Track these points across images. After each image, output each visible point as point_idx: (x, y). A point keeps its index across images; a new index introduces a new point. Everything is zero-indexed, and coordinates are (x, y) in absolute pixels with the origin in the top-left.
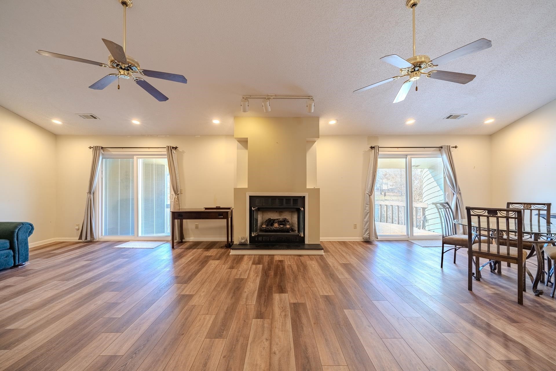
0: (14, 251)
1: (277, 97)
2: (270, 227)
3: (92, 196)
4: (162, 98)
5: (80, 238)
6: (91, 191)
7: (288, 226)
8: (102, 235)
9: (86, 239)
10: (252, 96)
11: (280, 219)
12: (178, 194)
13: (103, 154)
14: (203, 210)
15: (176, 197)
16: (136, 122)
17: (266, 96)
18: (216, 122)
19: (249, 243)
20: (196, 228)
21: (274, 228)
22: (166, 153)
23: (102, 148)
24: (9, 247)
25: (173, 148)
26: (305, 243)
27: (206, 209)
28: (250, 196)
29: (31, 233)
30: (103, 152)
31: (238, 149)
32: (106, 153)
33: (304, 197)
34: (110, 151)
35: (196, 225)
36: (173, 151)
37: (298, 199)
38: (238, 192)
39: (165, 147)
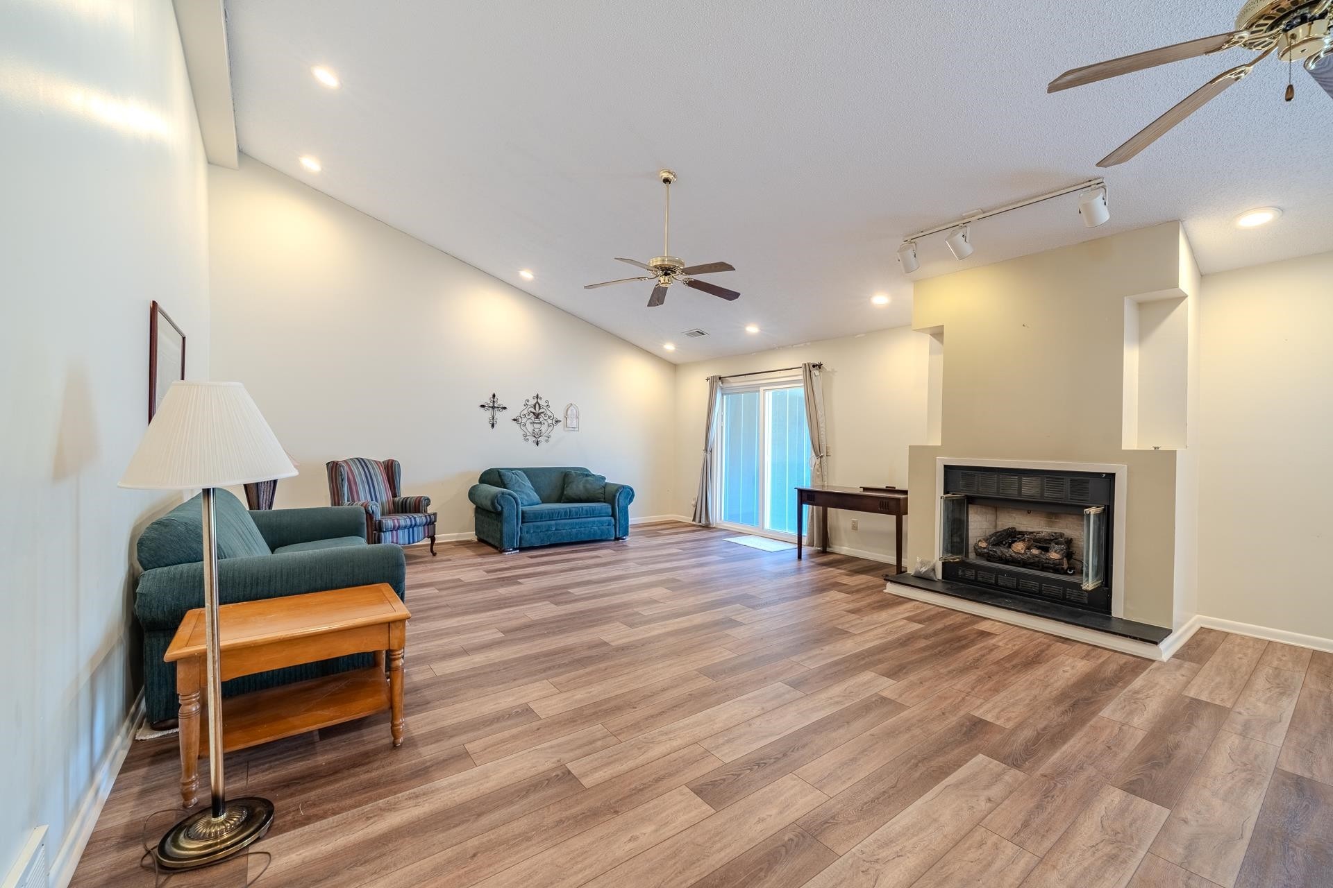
0: (615, 519)
1: (987, 214)
2: (1001, 550)
3: (709, 455)
4: (731, 295)
5: (694, 520)
6: (708, 449)
7: (1054, 555)
8: (721, 519)
9: (700, 522)
10: (926, 230)
11: (1038, 533)
12: (821, 457)
13: (722, 388)
14: (860, 491)
15: (818, 462)
16: (752, 329)
17: (959, 220)
18: (880, 300)
19: (943, 578)
20: (853, 529)
21: (1014, 554)
22: (801, 377)
23: (720, 378)
24: (611, 514)
25: (814, 366)
26: (1110, 614)
27: (865, 489)
28: (945, 466)
29: (631, 500)
30: (721, 385)
31: (931, 353)
32: (726, 385)
33: (1111, 477)
34: (730, 382)
35: (854, 522)
36: (816, 372)
37: (1089, 481)
38: (918, 454)
39: (801, 366)
